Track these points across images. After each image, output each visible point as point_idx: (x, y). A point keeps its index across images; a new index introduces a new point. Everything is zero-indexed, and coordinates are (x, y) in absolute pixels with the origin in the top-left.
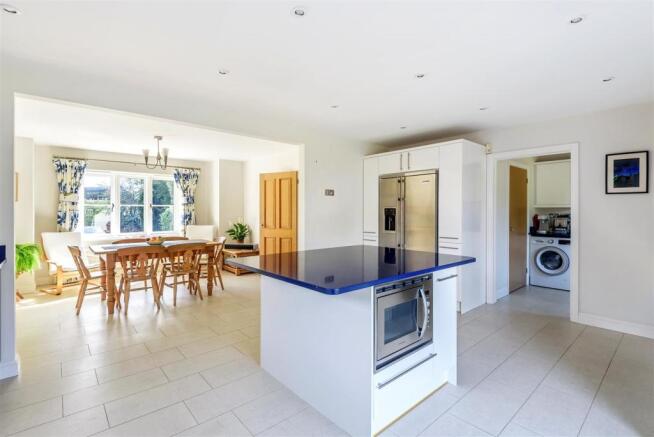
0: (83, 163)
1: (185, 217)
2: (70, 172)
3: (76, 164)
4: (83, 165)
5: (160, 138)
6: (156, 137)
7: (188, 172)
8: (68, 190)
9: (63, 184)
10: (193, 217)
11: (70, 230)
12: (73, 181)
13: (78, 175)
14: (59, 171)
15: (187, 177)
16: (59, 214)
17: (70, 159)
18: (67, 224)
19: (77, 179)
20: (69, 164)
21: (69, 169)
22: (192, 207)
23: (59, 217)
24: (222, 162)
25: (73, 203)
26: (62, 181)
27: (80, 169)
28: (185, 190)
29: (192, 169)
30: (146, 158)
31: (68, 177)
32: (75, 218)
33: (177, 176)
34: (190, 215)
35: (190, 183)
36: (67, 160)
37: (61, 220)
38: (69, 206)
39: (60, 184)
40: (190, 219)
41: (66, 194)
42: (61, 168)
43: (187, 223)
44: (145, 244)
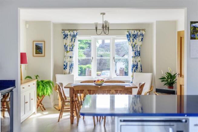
0: (75, 32)
1: (134, 66)
2: (69, 38)
3: (72, 33)
4: (75, 34)
6: (101, 14)
7: (136, 33)
8: (68, 49)
9: (66, 46)
10: (139, 66)
11: (69, 73)
12: (71, 44)
13: (73, 39)
14: (64, 38)
15: (135, 36)
16: (64, 63)
17: (69, 30)
18: (67, 70)
19: (73, 42)
20: (69, 33)
21: (69, 36)
22: (139, 59)
23: (64, 65)
24: (158, 23)
25: (71, 57)
26: (66, 44)
27: (74, 36)
28: (134, 46)
29: (139, 30)
30: (96, 28)
31: (68, 41)
32: (71, 66)
33: (129, 36)
34: (137, 65)
35: (138, 42)
36: (68, 31)
37: (65, 67)
38: (69, 59)
39: (65, 46)
40: (137, 68)
41: (67, 52)
42: (66, 36)
43: (135, 71)
44: (93, 84)
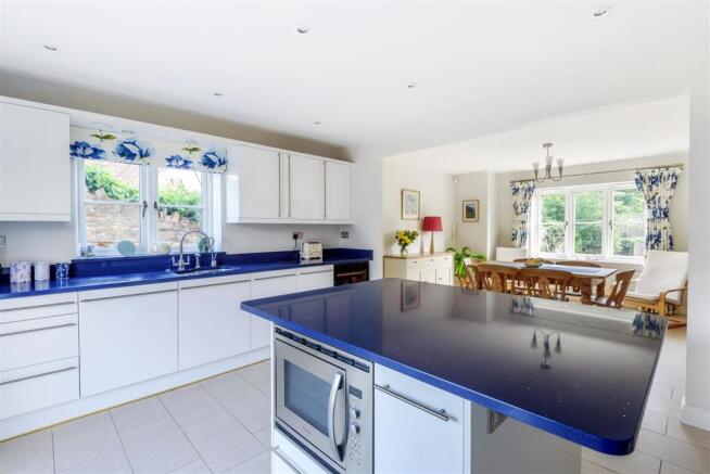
1: (650, 237)
2: (521, 194)
3: (526, 186)
5: (549, 145)
6: (544, 146)
7: (657, 173)
8: (519, 211)
9: (516, 206)
10: (664, 238)
11: (520, 245)
12: (524, 202)
13: (528, 194)
14: (514, 194)
15: (655, 180)
16: (513, 231)
17: (521, 182)
18: (517, 242)
19: (527, 199)
20: (521, 186)
21: (521, 191)
22: (663, 223)
23: (512, 235)
25: (523, 222)
26: (516, 202)
27: (530, 190)
28: (651, 200)
29: (667, 168)
30: (536, 172)
31: (520, 199)
32: (524, 235)
33: (640, 181)
34: (659, 236)
35: (663, 190)
36: (519, 183)
37: (514, 237)
38: (520, 225)
40: (658, 241)
41: (517, 214)
42: (516, 191)
43: (652, 247)
